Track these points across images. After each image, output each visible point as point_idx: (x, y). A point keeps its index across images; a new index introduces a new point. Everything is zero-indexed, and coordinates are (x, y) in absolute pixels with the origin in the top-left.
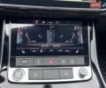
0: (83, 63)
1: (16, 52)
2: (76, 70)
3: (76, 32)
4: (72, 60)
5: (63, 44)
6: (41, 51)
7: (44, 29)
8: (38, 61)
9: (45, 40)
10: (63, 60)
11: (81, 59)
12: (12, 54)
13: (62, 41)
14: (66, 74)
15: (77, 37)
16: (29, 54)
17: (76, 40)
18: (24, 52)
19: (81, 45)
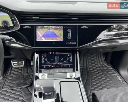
3: (69, 57)
4: (67, 70)
5: (63, 63)
6: (53, 67)
8: (52, 71)
9: (54, 61)
10: (63, 70)
11: (71, 69)
12: (40, 69)
13: (62, 61)
14: (64, 76)
15: (70, 59)
16: (47, 68)
18: (45, 67)
19: (71, 63)
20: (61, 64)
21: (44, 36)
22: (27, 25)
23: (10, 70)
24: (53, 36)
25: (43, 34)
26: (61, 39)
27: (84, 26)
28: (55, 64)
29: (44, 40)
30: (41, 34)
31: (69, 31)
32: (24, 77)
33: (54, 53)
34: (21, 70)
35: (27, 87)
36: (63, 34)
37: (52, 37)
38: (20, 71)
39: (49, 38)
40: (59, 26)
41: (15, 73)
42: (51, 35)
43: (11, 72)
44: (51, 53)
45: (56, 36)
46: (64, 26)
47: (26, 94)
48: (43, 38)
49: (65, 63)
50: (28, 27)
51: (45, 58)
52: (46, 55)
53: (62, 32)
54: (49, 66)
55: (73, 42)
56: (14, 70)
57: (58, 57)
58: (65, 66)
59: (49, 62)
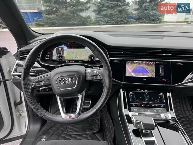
1: (131, 105)
3: (160, 96)
4: (160, 110)
5: (154, 102)
8: (142, 110)
10: (155, 110)
13: (153, 100)
14: (158, 116)
15: (162, 99)
18: (134, 105)
19: (164, 103)
20: (152, 103)
21: (133, 71)
22: (116, 60)
24: (143, 71)
25: (133, 69)
26: (152, 75)
27: (179, 62)
28: (145, 102)
29: (133, 75)
30: (131, 69)
31: (162, 67)
33: (142, 90)
36: (154, 70)
37: (143, 73)
39: (139, 73)
40: (150, 61)
42: (142, 71)
44: (138, 90)
45: (147, 71)
46: (155, 61)
48: (132, 74)
49: (157, 103)
50: (117, 61)
51: (133, 95)
52: (134, 92)
53: (153, 68)
54: (138, 104)
55: (166, 79)
58: (157, 106)
59: (138, 100)
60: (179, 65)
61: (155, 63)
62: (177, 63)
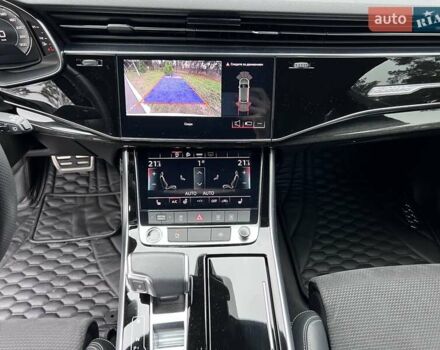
0: (248, 220)
1: (148, 204)
2: (235, 230)
3: (241, 170)
4: (231, 215)
5: (219, 191)
6: (185, 202)
7: (187, 167)
8: (181, 216)
9: (189, 185)
10: (218, 216)
11: (245, 214)
12: (142, 208)
13: (217, 185)
14: (221, 234)
15: (242, 178)
16: (167, 206)
17: (240, 184)
18: (159, 204)
19: (247, 192)
20: (212, 192)
22: (89, 55)
23: (50, 177)
24: (183, 98)
28: (192, 193)
30: (141, 90)
31: (244, 79)
32: (98, 201)
33: (188, 154)
34: (87, 179)
35: (108, 238)
36: (220, 92)
38: (82, 182)
40: (206, 59)
41: (69, 188)
43: (54, 183)
44: (177, 154)
46: (224, 60)
47: (107, 257)
49: (228, 191)
50: (94, 62)
51: (158, 170)
52: (162, 161)
53: (216, 85)
54: (172, 200)
55: (255, 122)
56: (64, 179)
57: (202, 170)
58: (225, 201)
59: (172, 187)
60: (301, 70)
61: (224, 65)
62: (297, 65)
